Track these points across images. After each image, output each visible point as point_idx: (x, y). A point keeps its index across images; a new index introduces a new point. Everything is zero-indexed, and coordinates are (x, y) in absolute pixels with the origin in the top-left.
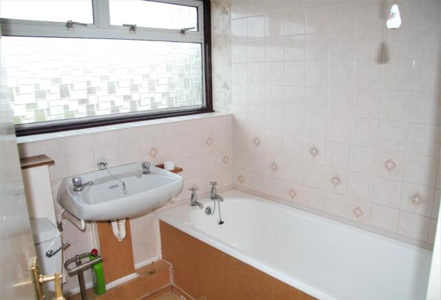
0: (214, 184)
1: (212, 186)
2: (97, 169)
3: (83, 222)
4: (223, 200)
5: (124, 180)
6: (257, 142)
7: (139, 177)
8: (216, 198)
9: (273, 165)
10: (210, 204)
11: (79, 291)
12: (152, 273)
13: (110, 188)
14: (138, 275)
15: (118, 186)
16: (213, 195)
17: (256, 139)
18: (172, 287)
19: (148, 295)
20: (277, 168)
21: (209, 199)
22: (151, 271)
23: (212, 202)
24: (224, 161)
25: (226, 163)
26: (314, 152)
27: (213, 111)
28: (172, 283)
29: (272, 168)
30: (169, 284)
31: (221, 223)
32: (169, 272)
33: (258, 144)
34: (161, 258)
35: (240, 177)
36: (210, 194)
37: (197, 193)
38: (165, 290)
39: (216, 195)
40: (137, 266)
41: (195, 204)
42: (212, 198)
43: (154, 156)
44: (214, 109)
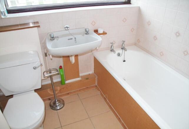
0: (124, 42)
1: (123, 43)
2: (64, 30)
3: (51, 56)
4: (126, 51)
5: (75, 36)
6: (149, 23)
7: (83, 35)
8: (124, 49)
9: (155, 37)
10: (120, 51)
11: (51, 83)
12: (87, 79)
13: (68, 39)
14: (81, 79)
15: (72, 39)
16: (123, 47)
17: (149, 22)
18: (96, 86)
19: (85, 88)
20: (156, 39)
21: (120, 49)
22: (87, 78)
23: (122, 50)
24: (131, 31)
25: (132, 32)
26: (178, 34)
27: (130, 4)
28: (97, 84)
29: (154, 39)
30: (95, 85)
31: (124, 61)
32: (95, 79)
33: (150, 24)
34: (93, 73)
35: (138, 40)
36: (121, 46)
37: (114, 45)
38: (93, 87)
39: (124, 47)
40: (81, 75)
41: (112, 50)
42: (122, 49)
43: (94, 25)
44: (131, 2)
